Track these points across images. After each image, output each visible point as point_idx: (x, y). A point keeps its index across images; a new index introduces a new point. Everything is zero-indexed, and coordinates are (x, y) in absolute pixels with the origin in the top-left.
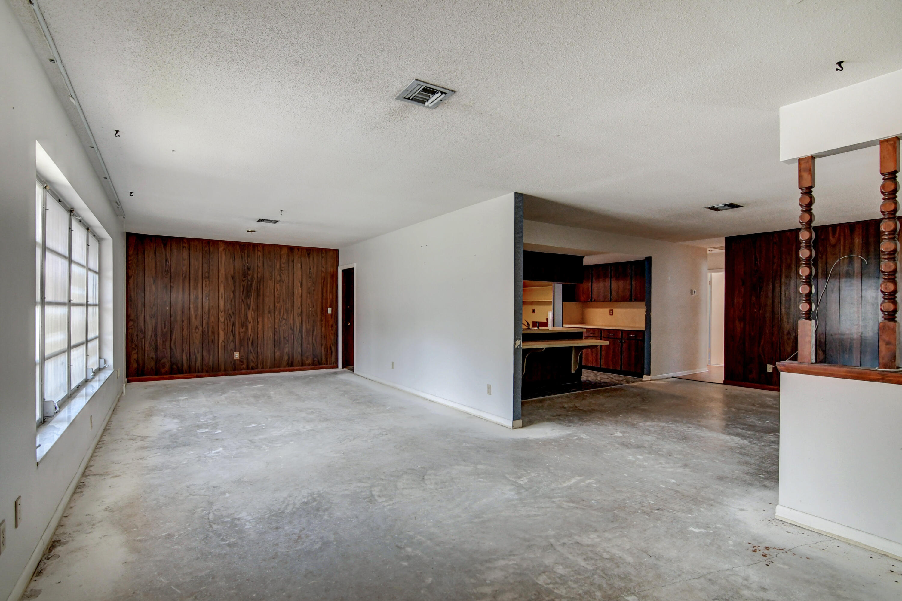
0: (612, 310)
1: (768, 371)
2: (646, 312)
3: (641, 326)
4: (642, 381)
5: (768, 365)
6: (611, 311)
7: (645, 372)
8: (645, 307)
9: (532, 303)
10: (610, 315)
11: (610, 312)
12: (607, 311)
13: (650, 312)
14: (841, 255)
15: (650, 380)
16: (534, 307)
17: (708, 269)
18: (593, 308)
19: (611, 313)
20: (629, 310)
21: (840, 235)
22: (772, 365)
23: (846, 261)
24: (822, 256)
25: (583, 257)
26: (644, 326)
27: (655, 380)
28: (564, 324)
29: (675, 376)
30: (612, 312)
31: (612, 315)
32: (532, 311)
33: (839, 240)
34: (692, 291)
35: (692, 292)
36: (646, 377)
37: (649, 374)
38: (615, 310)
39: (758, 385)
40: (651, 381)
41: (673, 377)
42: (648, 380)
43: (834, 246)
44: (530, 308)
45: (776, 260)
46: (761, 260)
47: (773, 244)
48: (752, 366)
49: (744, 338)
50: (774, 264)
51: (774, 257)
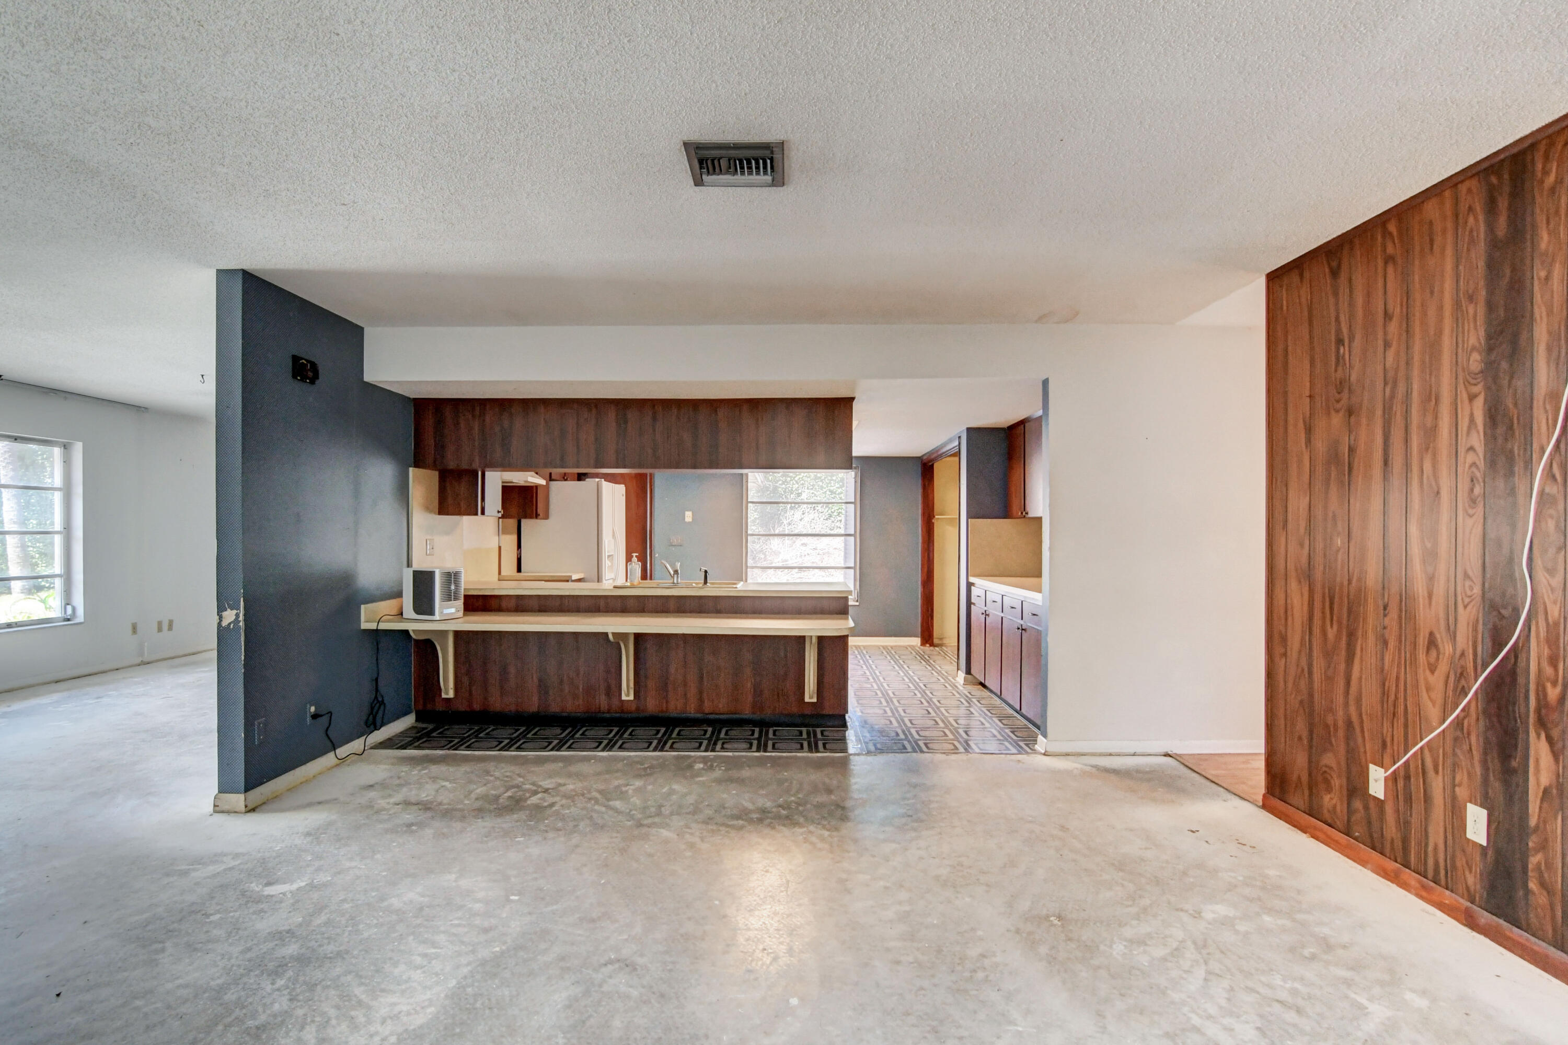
1: (1372, 792)
5: (1373, 769)
22: (1382, 772)
36: (1039, 743)
37: (1045, 733)
40: (1044, 754)
41: (1166, 755)
42: (1040, 750)
45: (1393, 327)
46: (1352, 338)
47: (1386, 263)
48: (1328, 759)
49: (1311, 649)
50: (1387, 345)
51: (1387, 316)
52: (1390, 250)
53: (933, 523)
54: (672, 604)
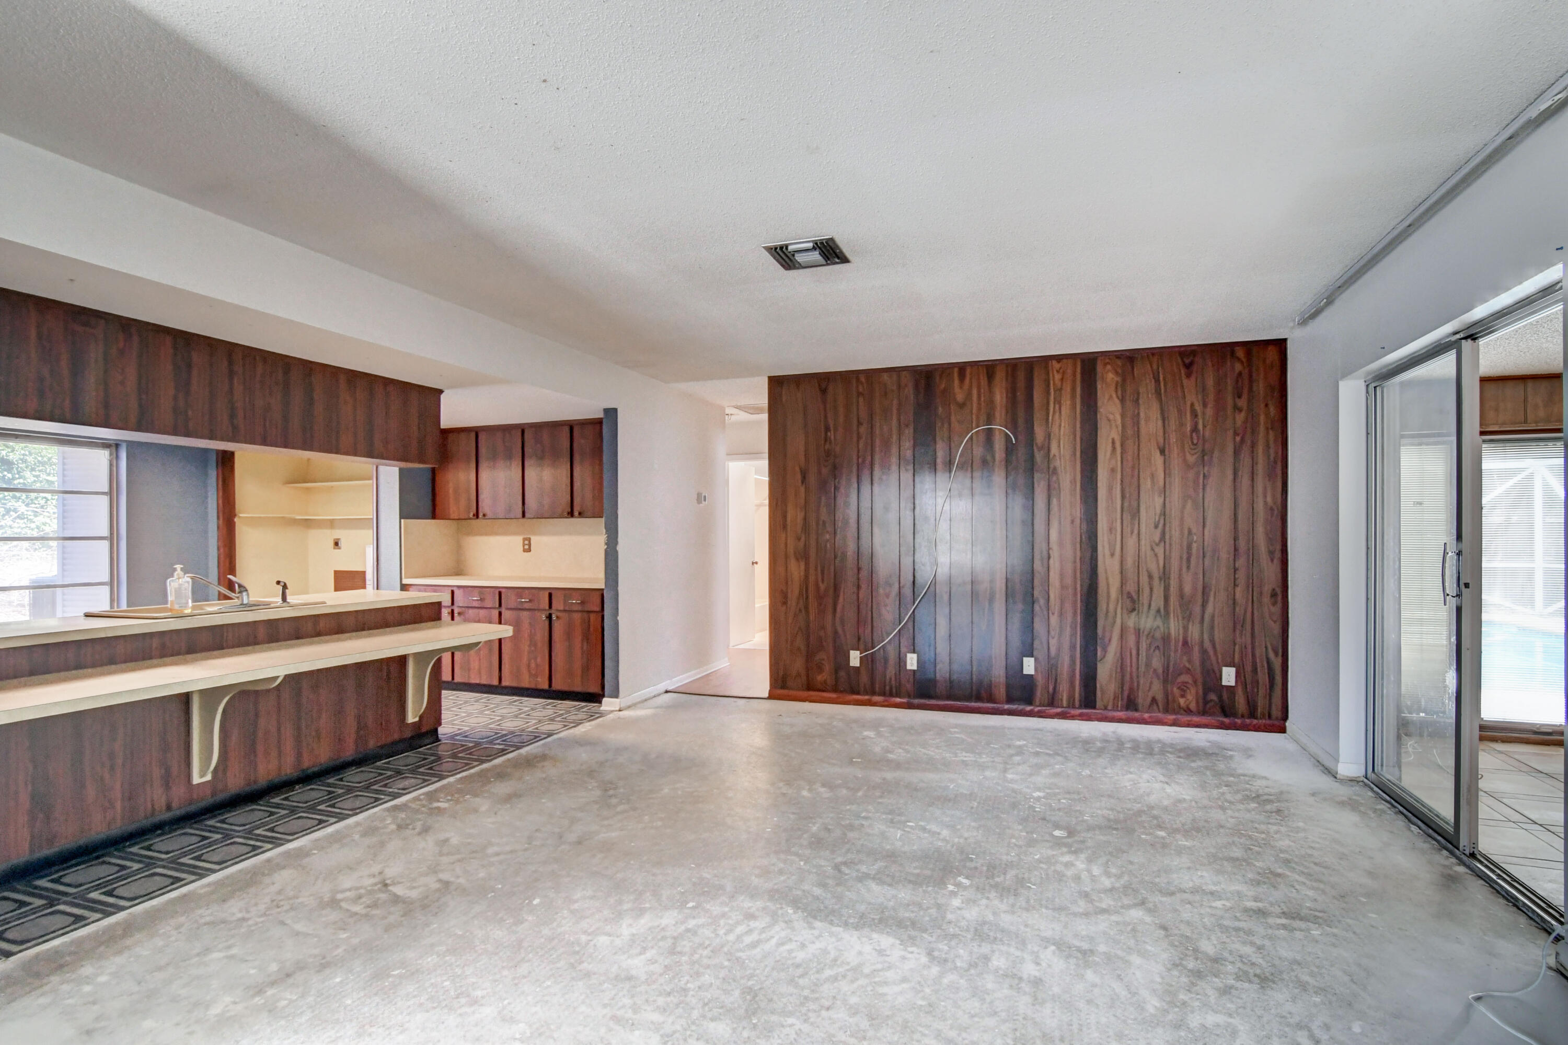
0: (529, 540)
1: (852, 664)
2: (606, 544)
3: (594, 577)
4: (602, 715)
5: (852, 652)
6: (527, 542)
7: (606, 694)
8: (604, 531)
9: (332, 524)
10: (525, 551)
11: (524, 545)
12: (517, 540)
13: (617, 543)
14: (974, 425)
15: (618, 709)
16: (338, 534)
17: (728, 454)
18: (481, 535)
19: (527, 547)
20: (566, 539)
21: (971, 387)
22: (858, 652)
23: (982, 437)
24: (943, 424)
25: (441, 392)
26: (602, 575)
27: (629, 707)
28: (405, 578)
29: (670, 688)
30: (530, 545)
31: (529, 550)
32: (332, 544)
33: (969, 394)
34: (699, 495)
35: (700, 498)
36: (608, 703)
37: (615, 694)
38: (535, 539)
39: (834, 695)
40: (620, 711)
41: (667, 692)
42: (613, 709)
43: (962, 406)
44: (329, 536)
45: (863, 430)
46: (836, 430)
47: (858, 396)
48: (821, 656)
49: (807, 598)
50: (859, 438)
51: (860, 423)
52: (861, 390)
53: (234, 523)
54: (262, 633)
